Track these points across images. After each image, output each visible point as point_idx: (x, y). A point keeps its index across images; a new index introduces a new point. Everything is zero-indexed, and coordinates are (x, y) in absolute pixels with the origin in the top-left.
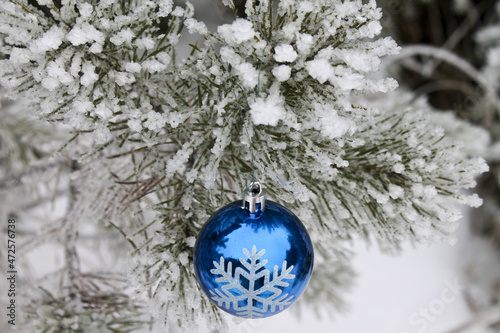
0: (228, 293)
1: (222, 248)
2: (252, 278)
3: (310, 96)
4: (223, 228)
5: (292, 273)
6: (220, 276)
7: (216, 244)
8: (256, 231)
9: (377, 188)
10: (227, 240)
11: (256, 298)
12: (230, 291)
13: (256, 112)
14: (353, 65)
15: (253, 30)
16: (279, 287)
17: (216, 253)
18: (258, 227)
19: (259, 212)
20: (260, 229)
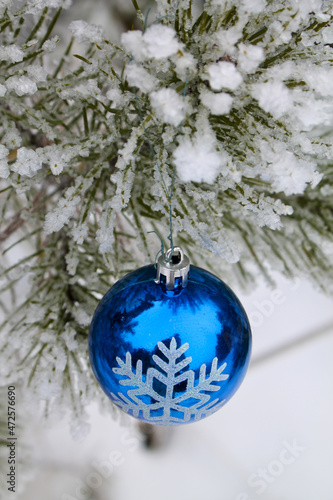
0: (136, 400)
1: (129, 334)
2: (170, 382)
3: (251, 130)
4: (130, 308)
5: (224, 373)
6: (126, 377)
7: (121, 329)
8: (175, 311)
9: (320, 231)
10: (136, 324)
11: (175, 407)
12: (140, 397)
13: (181, 163)
14: (319, 89)
15: (176, 41)
16: (206, 392)
17: (121, 340)
18: (177, 305)
19: (180, 288)
20: (181, 309)
